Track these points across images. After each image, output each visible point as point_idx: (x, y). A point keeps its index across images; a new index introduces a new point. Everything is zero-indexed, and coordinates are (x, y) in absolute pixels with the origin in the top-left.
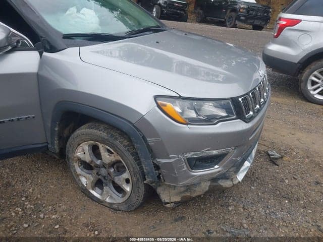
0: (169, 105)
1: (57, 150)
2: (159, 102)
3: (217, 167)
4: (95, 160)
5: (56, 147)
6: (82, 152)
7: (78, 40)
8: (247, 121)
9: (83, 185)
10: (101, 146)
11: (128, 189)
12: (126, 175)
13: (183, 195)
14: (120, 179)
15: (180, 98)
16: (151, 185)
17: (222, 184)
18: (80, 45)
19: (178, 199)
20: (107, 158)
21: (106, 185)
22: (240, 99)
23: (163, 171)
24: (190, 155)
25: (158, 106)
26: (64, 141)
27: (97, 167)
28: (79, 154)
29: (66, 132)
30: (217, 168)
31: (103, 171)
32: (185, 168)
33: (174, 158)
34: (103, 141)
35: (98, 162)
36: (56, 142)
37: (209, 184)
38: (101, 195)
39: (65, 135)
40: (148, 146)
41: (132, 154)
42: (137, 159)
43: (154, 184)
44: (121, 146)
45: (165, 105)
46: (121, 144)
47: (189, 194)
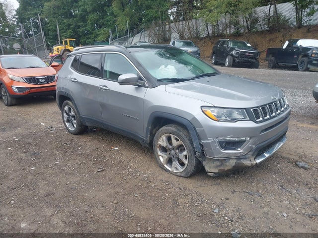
0: (209, 111)
1: (149, 142)
2: (203, 109)
3: (239, 149)
4: (169, 145)
5: (148, 139)
6: (162, 141)
7: (165, 82)
8: (257, 123)
9: (161, 162)
10: (172, 136)
11: (186, 162)
12: (185, 153)
13: (219, 168)
14: (182, 156)
15: (214, 107)
16: (199, 159)
17: (244, 162)
18: (165, 84)
19: (216, 171)
20: (175, 143)
21: (174, 161)
22: (252, 110)
23: (205, 148)
24: (220, 139)
25: (203, 111)
26: (152, 135)
27: (170, 149)
28: (160, 142)
29: (154, 131)
30: (239, 151)
31: (173, 152)
32: (218, 147)
33: (211, 140)
34: (174, 133)
35: (171, 147)
36: (149, 136)
37: (235, 161)
38: (171, 168)
39: (153, 133)
40: (197, 133)
41: (189, 140)
42: (191, 142)
43: (201, 159)
44: (183, 135)
45: (206, 111)
46: (183, 133)
47: (223, 168)
